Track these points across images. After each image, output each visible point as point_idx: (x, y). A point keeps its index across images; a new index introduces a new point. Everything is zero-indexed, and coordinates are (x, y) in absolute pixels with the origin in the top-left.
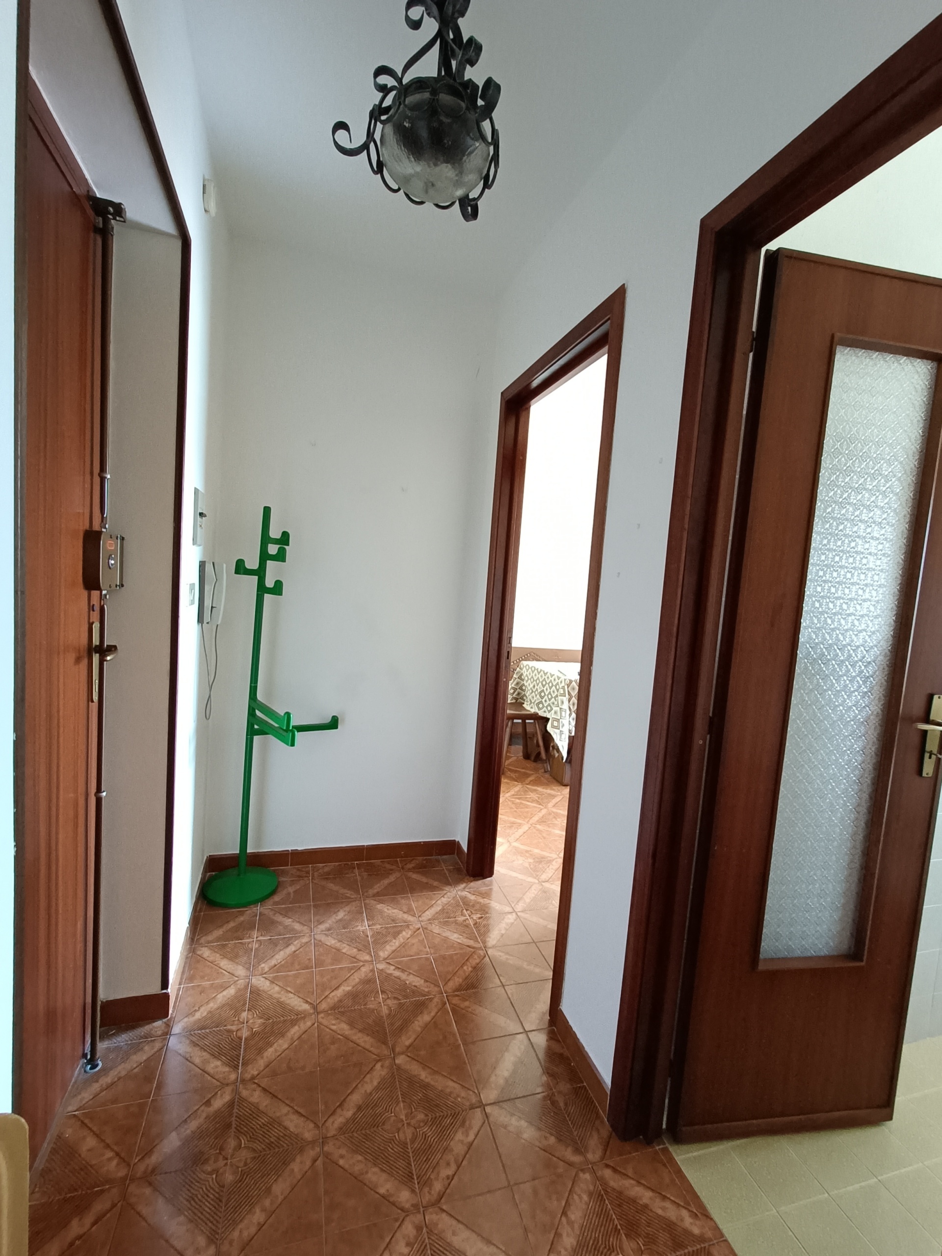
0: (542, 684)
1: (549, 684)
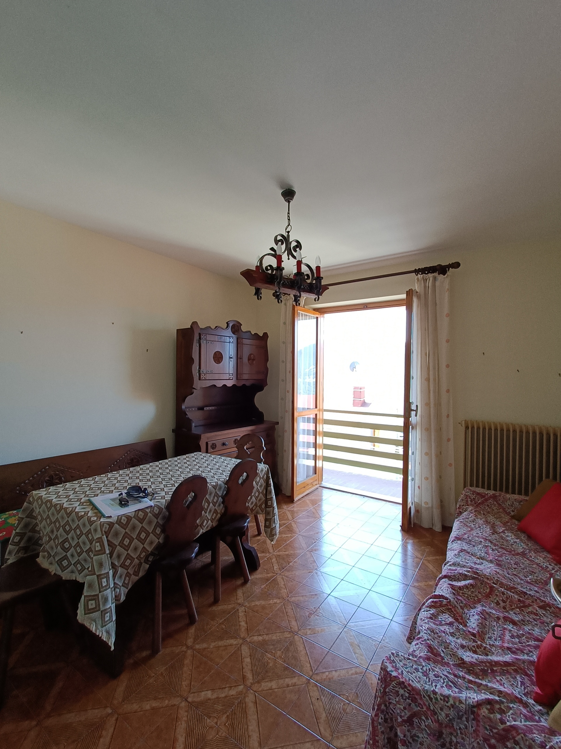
1: (75, 530)
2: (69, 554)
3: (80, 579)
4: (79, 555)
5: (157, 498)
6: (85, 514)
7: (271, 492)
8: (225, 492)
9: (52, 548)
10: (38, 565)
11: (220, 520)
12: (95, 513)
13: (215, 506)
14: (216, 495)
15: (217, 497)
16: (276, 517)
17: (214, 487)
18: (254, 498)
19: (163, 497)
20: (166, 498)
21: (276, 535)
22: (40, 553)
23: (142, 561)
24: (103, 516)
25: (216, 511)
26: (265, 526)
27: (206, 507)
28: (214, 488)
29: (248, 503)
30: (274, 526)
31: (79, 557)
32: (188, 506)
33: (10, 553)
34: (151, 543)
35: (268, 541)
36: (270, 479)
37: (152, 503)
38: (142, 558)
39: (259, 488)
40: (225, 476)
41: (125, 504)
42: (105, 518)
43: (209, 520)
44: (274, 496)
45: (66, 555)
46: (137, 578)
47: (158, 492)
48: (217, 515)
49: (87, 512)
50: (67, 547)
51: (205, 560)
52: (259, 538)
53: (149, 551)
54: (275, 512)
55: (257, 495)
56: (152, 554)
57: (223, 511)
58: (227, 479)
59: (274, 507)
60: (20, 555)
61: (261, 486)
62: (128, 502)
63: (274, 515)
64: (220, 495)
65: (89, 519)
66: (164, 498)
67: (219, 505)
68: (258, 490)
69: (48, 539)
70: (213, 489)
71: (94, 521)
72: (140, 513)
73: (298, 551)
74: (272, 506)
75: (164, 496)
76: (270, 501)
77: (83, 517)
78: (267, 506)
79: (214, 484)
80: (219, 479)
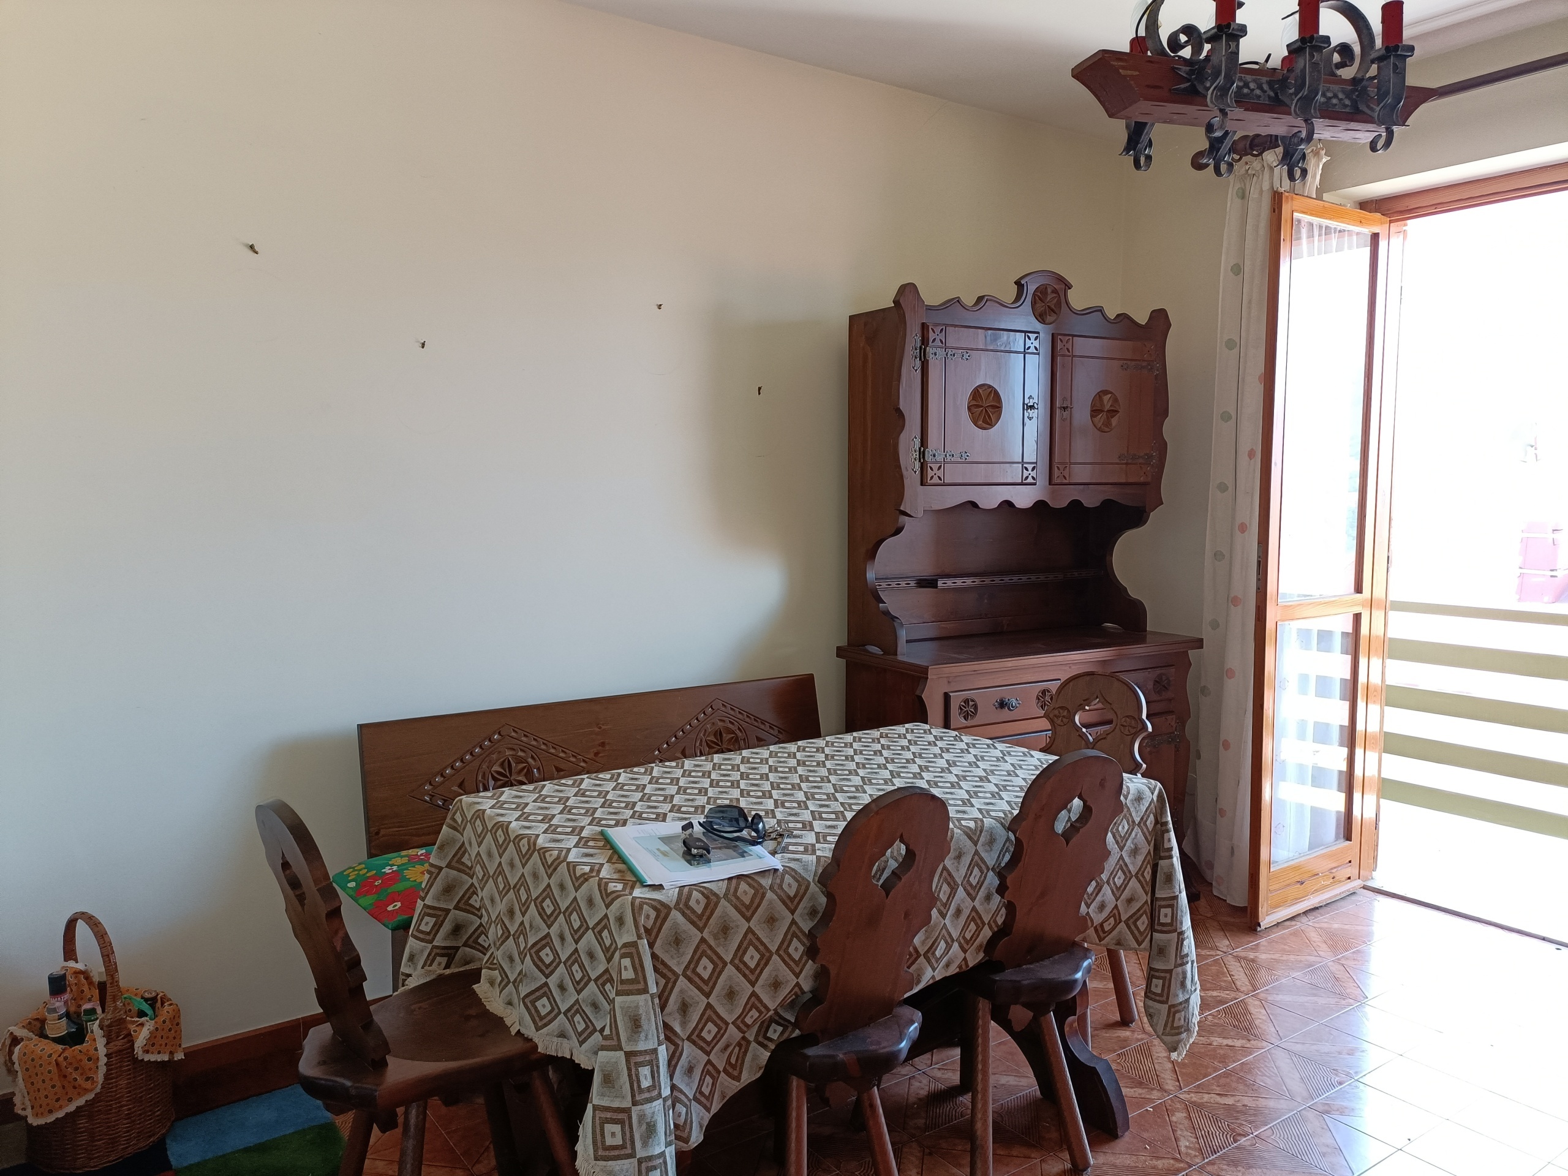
0: (541, 912)
1: (567, 913)
2: (553, 981)
3: (583, 1060)
4: (579, 988)
5: (791, 848)
6: (592, 870)
7: (1170, 878)
8: (1007, 857)
9: (511, 959)
10: (477, 1001)
11: (990, 946)
12: (620, 871)
13: (973, 899)
14: (977, 862)
15: (982, 871)
16: (1191, 970)
17: (973, 835)
18: (1107, 890)
19: (810, 849)
20: (819, 853)
21: (1188, 1030)
22: (483, 971)
23: (751, 1035)
24: (639, 881)
25: (975, 917)
26: (1148, 994)
27: (943, 897)
28: (970, 838)
29: (1088, 906)
30: (1181, 998)
31: (579, 992)
32: (887, 887)
33: (412, 958)
34: (776, 985)
35: (1159, 1050)
36: (1168, 831)
37: (776, 862)
38: (748, 1026)
39: (1127, 859)
40: (1009, 803)
41: (701, 856)
42: (646, 889)
43: (953, 941)
44: (1184, 895)
45: (546, 984)
46: (734, 1087)
47: (795, 832)
48: (979, 930)
49: (597, 868)
50: (547, 961)
51: (939, 1074)
52: (1124, 1033)
53: (768, 1010)
54: (1185, 950)
55: (1119, 881)
56: (778, 1019)
57: (1000, 920)
58: (1016, 812)
59: (1182, 933)
60: (438, 968)
61: (1135, 852)
62: (709, 853)
63: (1182, 960)
64: (991, 863)
65: (602, 885)
66: (814, 852)
67: (988, 898)
68: (1122, 866)
69: (500, 933)
70: (969, 843)
71: (616, 895)
72: (743, 886)
73: (1271, 1104)
74: (1173, 927)
75: (813, 845)
76: (1169, 911)
77: (586, 880)
78: (1154, 924)
79: (972, 824)
80: (988, 811)
